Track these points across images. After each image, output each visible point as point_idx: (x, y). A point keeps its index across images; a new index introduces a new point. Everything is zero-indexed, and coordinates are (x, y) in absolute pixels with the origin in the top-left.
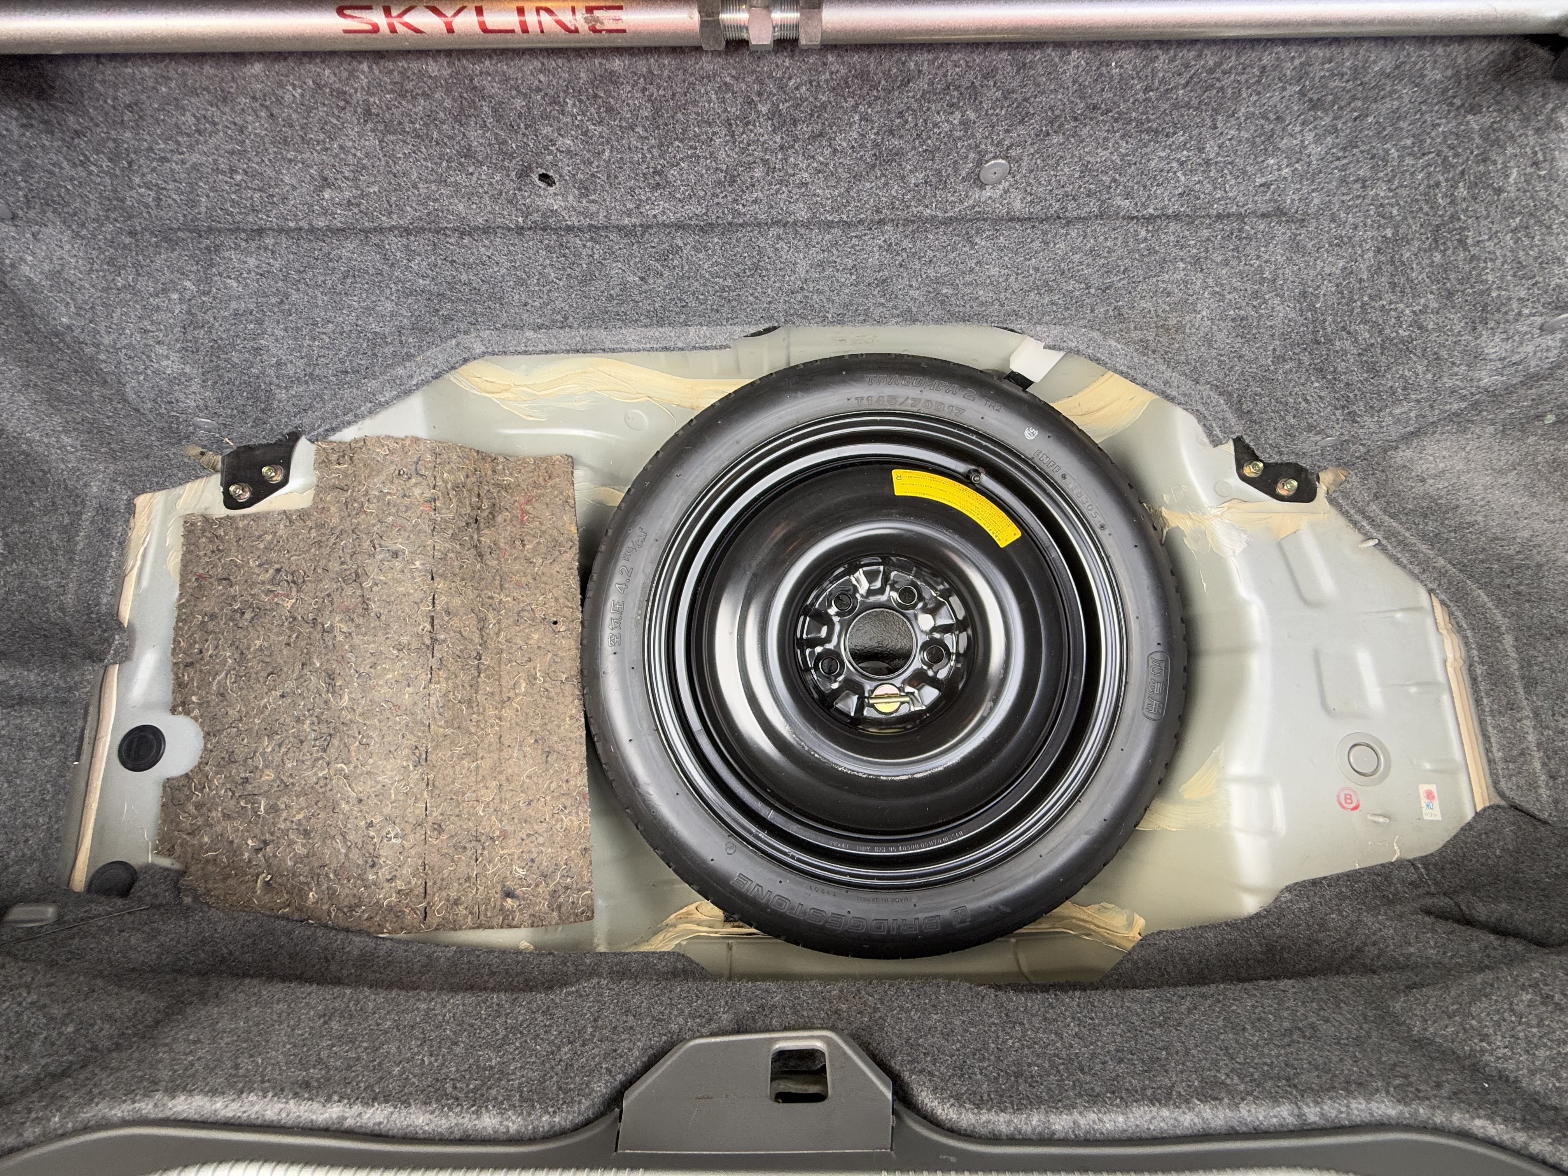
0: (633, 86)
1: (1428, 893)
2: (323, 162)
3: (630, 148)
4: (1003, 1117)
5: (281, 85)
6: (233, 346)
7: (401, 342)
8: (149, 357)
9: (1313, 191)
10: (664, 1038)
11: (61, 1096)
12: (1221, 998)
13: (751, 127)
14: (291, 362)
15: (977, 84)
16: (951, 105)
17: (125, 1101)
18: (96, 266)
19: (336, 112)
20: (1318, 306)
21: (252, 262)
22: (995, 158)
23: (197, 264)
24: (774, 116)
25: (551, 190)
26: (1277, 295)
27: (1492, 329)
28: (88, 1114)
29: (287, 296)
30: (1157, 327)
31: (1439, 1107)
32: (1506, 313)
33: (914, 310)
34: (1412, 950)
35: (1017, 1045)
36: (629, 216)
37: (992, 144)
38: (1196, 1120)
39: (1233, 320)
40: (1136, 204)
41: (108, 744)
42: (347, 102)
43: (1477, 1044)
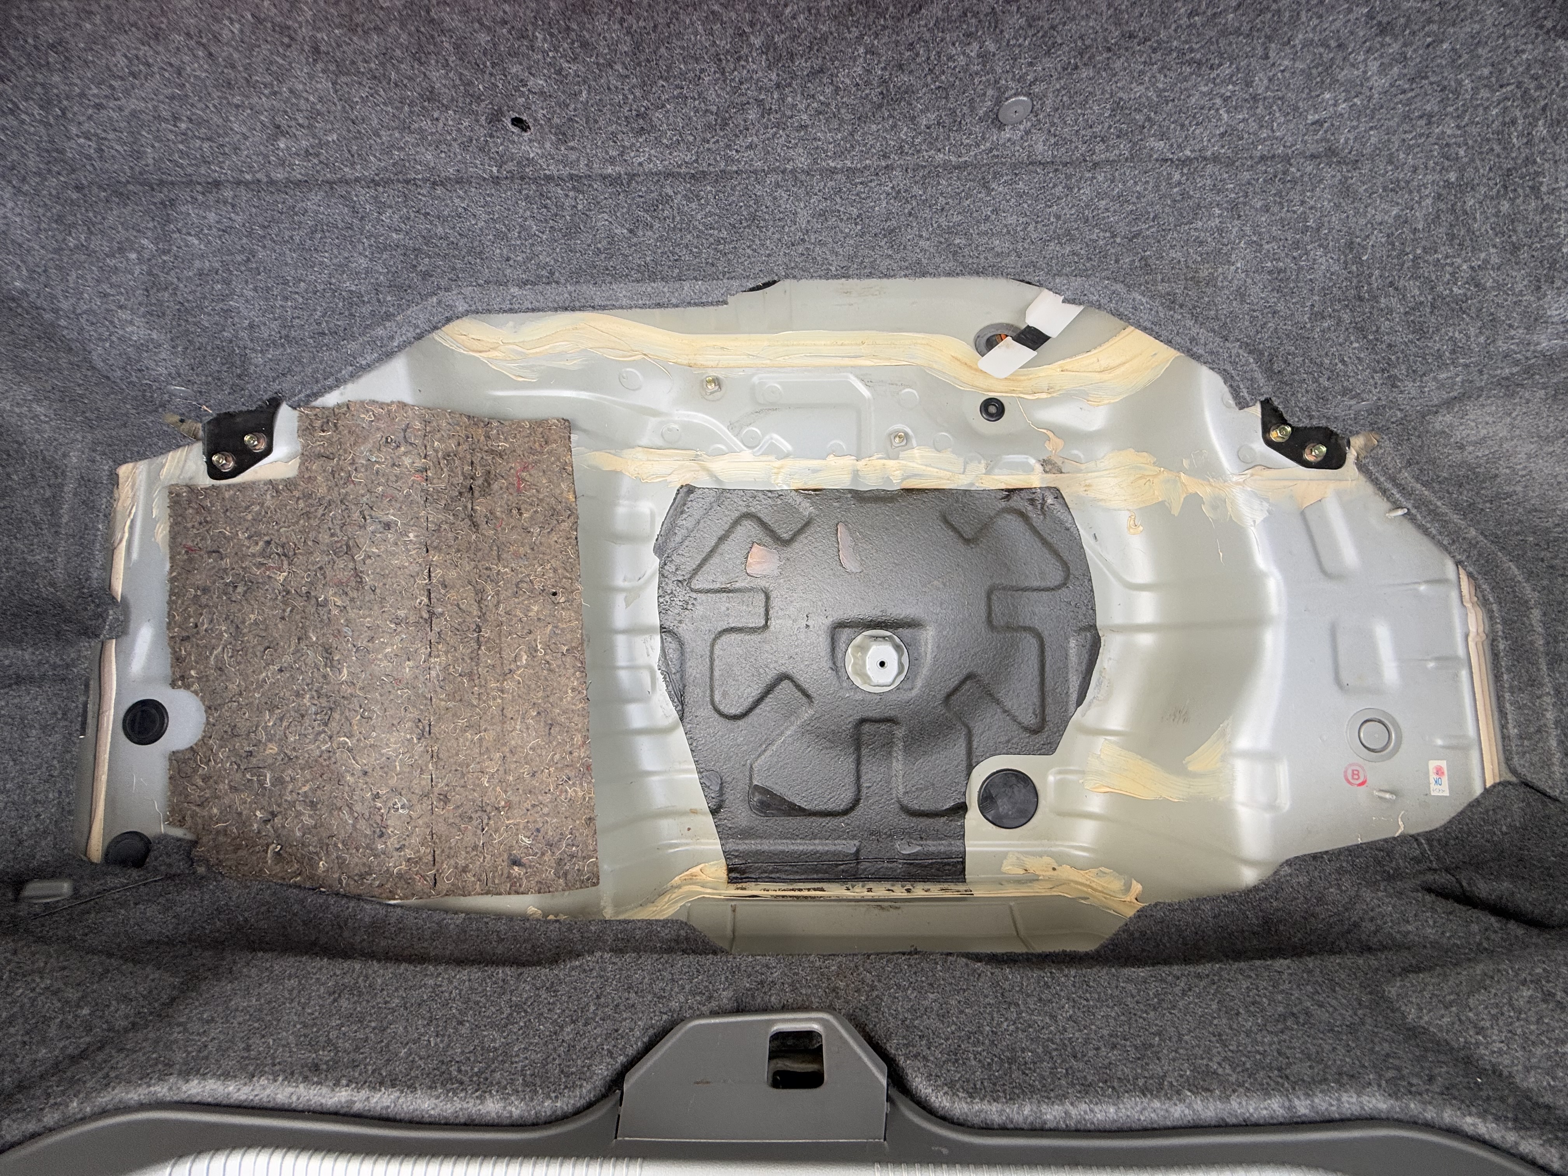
0: (610, 16)
1: (1430, 869)
2: (273, 108)
3: (609, 89)
4: (995, 1107)
6: (201, 308)
7: (379, 301)
8: (112, 322)
9: (1371, 128)
10: (665, 1017)
11: (79, 1080)
12: (1216, 978)
13: (742, 63)
14: (265, 324)
16: (968, 35)
17: (140, 1085)
18: (43, 226)
19: (281, 50)
20: (1365, 258)
22: (1016, 95)
23: (153, 220)
24: (768, 49)
25: (526, 135)
26: (1320, 246)
27: (1558, 288)
28: (105, 1099)
29: (253, 254)
30: (1186, 279)
31: (1430, 1103)
33: (925, 261)
34: (1410, 928)
35: (1012, 1028)
36: (612, 164)
38: (1187, 1111)
39: (1270, 272)
40: (1172, 145)
41: (111, 718)
42: (292, 39)
43: (1472, 1036)
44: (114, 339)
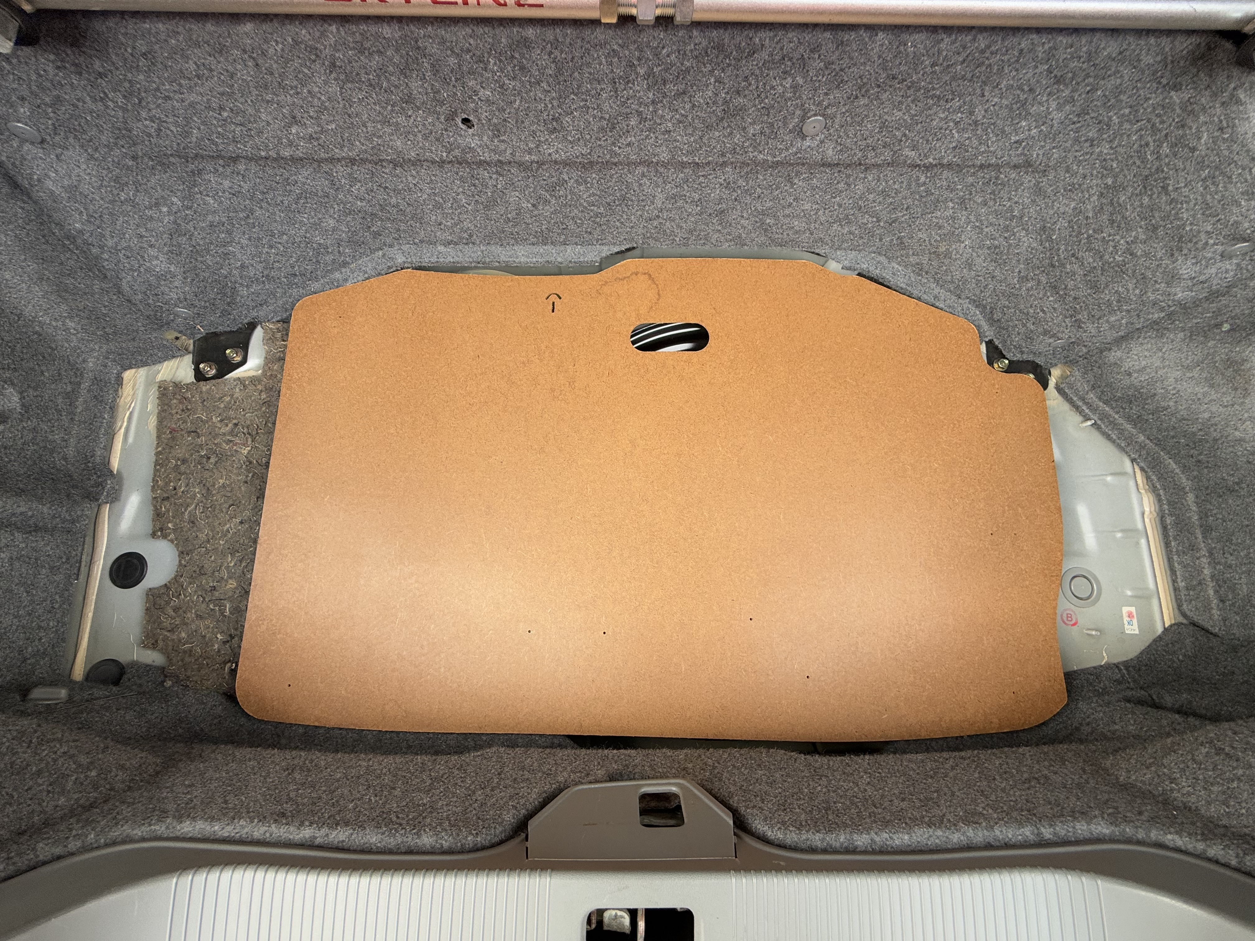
0: (542, 49)
1: (1128, 688)
2: (294, 104)
3: (535, 99)
4: (818, 836)
5: (266, 41)
6: (208, 251)
7: (339, 252)
8: (142, 257)
9: (1054, 148)
10: (554, 786)
13: (630, 85)
14: (252, 265)
15: (806, 56)
16: (785, 72)
17: (144, 824)
18: (105, 183)
19: (308, 64)
20: (1054, 237)
21: (227, 183)
22: (815, 115)
23: (184, 184)
24: (649, 76)
25: (471, 131)
26: (1023, 229)
27: (1186, 255)
28: (115, 833)
29: (252, 211)
30: (930, 253)
31: (1141, 827)
32: (1196, 243)
33: (744, 235)
34: (1117, 727)
36: (530, 153)
37: (814, 104)
38: (962, 838)
39: (989, 248)
40: (920, 155)
41: (101, 567)
42: (317, 56)
43: (1168, 786)
44: (142, 270)
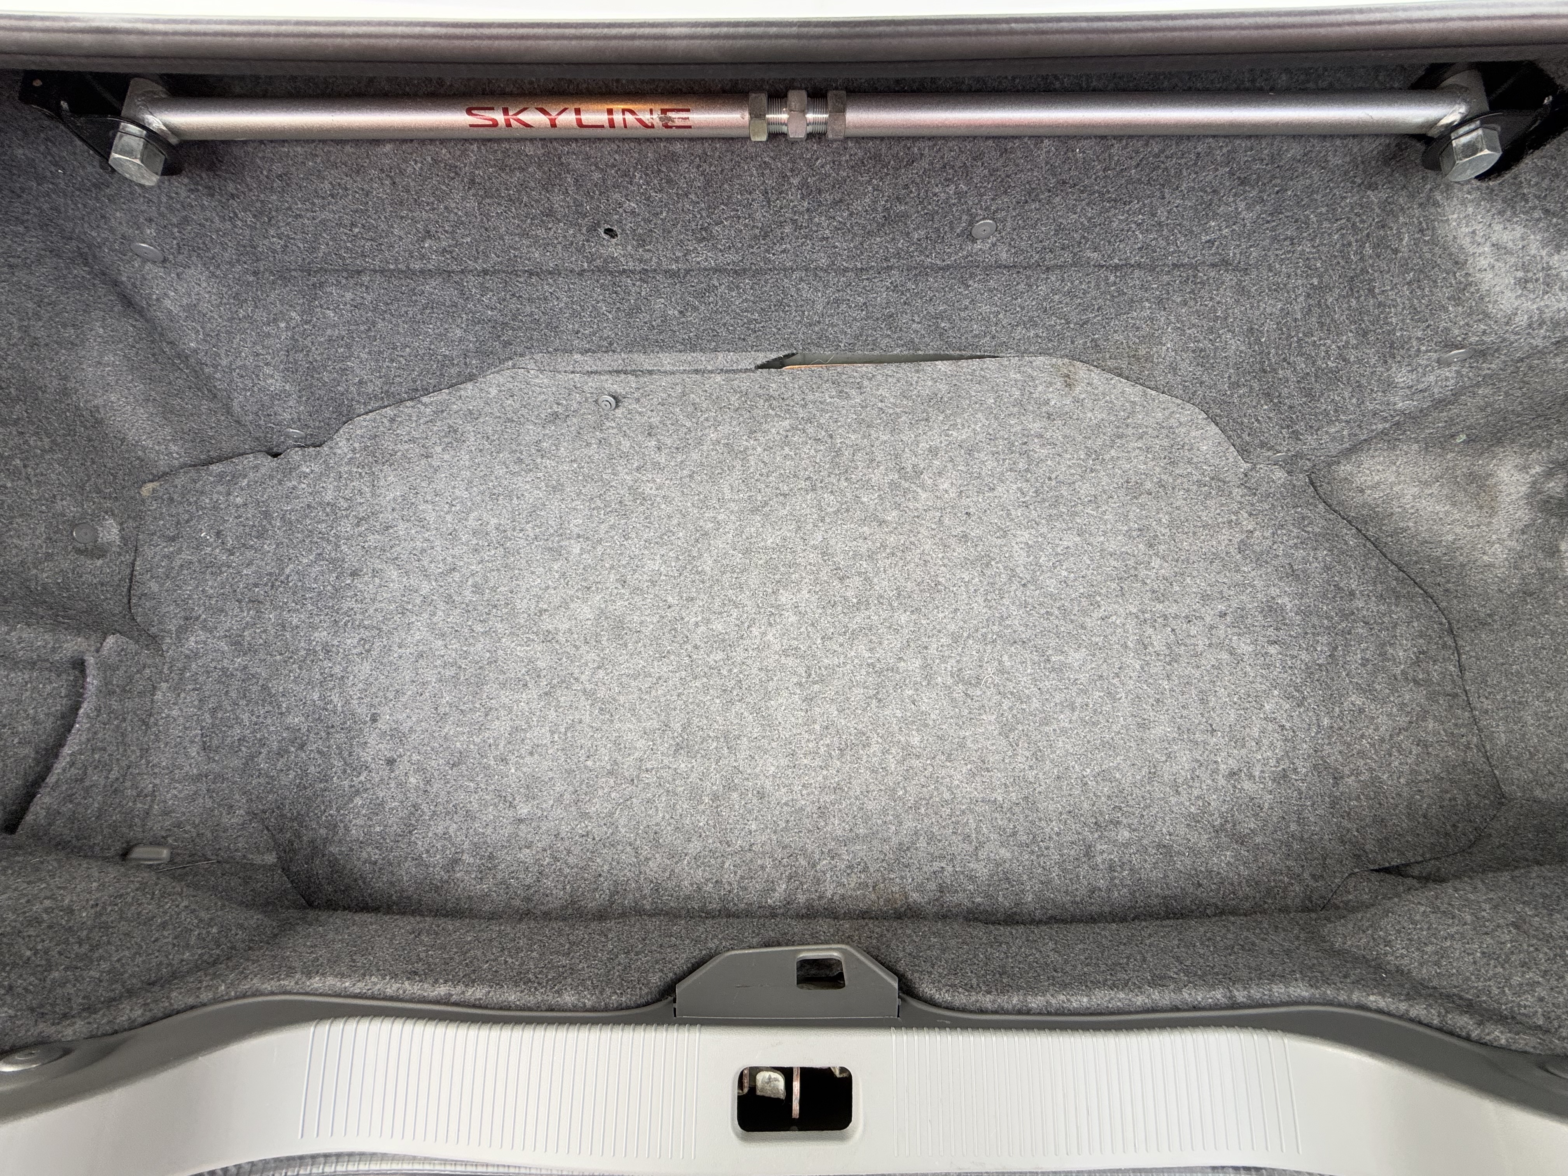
0: (690, 163)
2: (429, 219)
3: (683, 210)
5: (405, 161)
8: (257, 376)
10: (704, 952)
11: (223, 973)
12: (1179, 927)
13: (783, 195)
14: (371, 381)
16: (947, 180)
17: (273, 978)
19: (446, 181)
20: (1263, 340)
21: (349, 296)
22: (983, 219)
23: (304, 298)
24: (803, 187)
25: (614, 241)
26: (1229, 331)
27: (1399, 362)
30: (1129, 357)
31: (1343, 989)
32: (1408, 349)
35: (1002, 956)
36: (677, 262)
37: (981, 208)
38: (1146, 1001)
40: (1103, 256)
44: (256, 389)
